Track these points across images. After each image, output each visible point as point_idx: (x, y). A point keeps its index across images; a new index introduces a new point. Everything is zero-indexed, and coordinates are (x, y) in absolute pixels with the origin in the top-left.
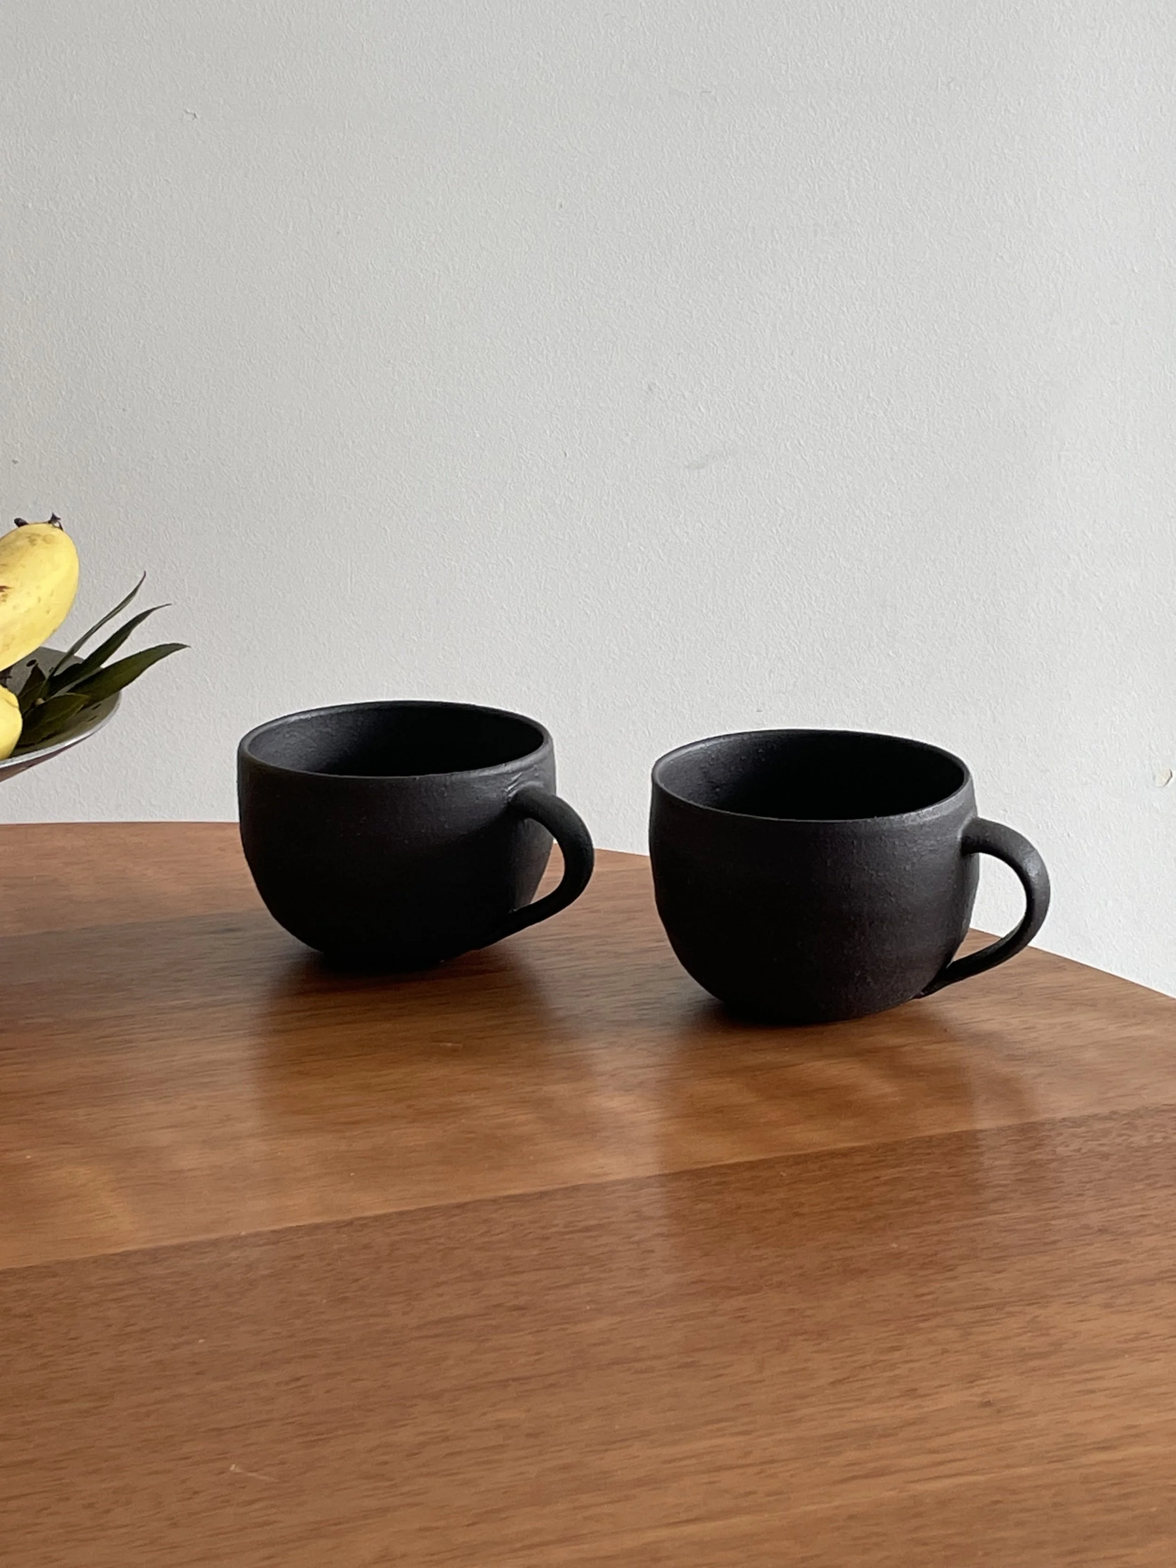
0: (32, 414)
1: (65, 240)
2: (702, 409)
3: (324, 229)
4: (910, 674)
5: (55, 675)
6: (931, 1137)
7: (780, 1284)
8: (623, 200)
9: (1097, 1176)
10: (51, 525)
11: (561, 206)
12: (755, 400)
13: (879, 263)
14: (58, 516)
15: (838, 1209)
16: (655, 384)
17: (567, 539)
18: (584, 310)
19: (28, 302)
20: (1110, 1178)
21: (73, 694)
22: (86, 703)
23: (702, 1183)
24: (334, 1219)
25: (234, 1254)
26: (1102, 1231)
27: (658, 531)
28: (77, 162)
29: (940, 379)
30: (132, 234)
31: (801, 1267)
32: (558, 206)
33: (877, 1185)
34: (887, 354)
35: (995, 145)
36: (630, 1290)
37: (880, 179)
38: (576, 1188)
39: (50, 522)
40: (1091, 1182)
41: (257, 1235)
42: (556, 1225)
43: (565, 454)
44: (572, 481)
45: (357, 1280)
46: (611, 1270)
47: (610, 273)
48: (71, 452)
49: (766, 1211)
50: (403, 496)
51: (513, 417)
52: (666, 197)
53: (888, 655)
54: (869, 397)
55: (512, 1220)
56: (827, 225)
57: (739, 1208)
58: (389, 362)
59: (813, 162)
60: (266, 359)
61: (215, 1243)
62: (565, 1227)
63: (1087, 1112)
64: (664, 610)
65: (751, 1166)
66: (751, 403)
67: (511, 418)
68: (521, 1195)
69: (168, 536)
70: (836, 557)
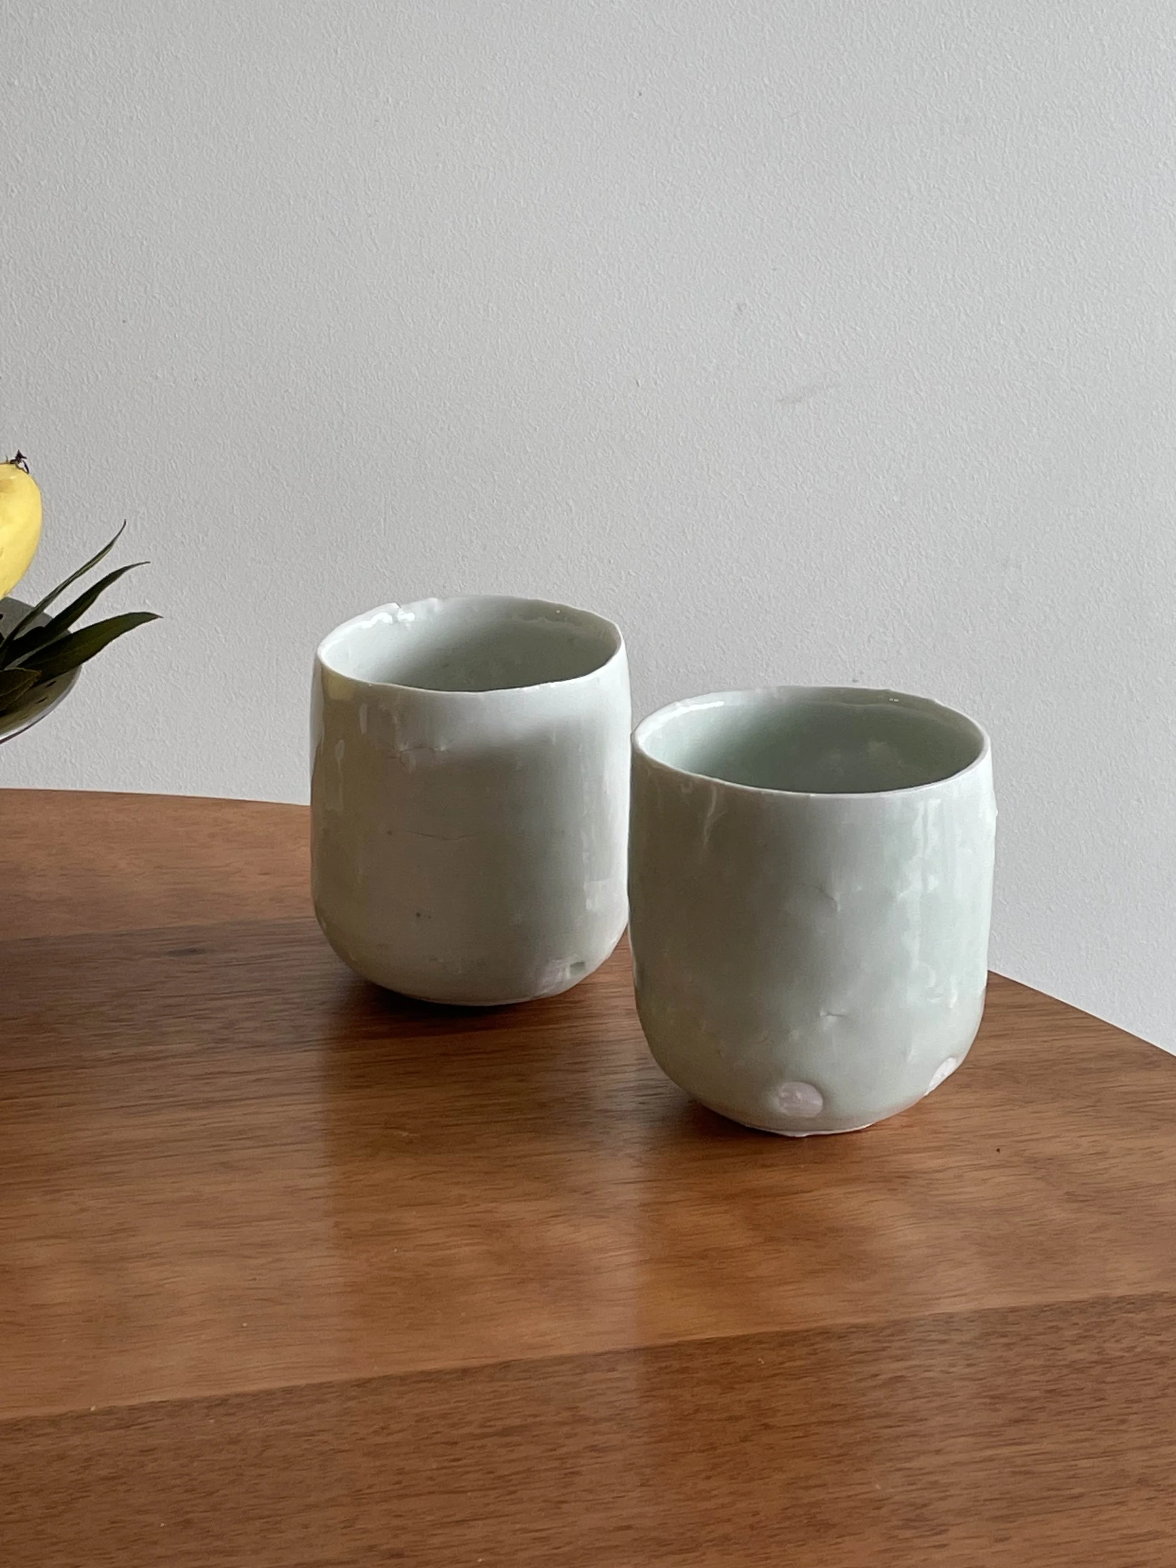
0: (18, 324)
1: (56, 124)
2: (800, 334)
3: (360, 117)
4: (1034, 643)
5: (15, 638)
6: (951, 1316)
7: (726, 1538)
8: (714, 88)
9: (1150, 1392)
10: (14, 466)
11: (640, 94)
12: (863, 326)
13: (1017, 168)
14: (23, 454)
15: (819, 1423)
16: (745, 304)
17: (636, 480)
18: (664, 216)
19: (13, 195)
20: (1165, 1396)
21: (23, 669)
22: (36, 681)
23: (661, 1368)
24: (207, 1393)
25: (76, 1440)
26: (1142, 1482)
27: (743, 474)
28: (71, 33)
29: (1085, 306)
30: (135, 118)
31: (756, 1514)
32: (637, 94)
33: (875, 1387)
34: (1022, 274)
35: (1163, 31)
36: (538, 1534)
37: (1022, 68)
38: (506, 1366)
39: (12, 462)
40: (1139, 1401)
41: (110, 1411)
42: (470, 1423)
43: (637, 383)
44: (645, 414)
45: (211, 1494)
46: (521, 1501)
47: (697, 173)
48: (63, 368)
49: (730, 1419)
50: (446, 427)
51: (578, 338)
52: (766, 86)
53: (1010, 621)
54: (999, 324)
55: (417, 1411)
56: (957, 122)
57: (696, 1411)
58: (433, 272)
59: (943, 46)
60: (290, 266)
61: (54, 1421)
62: (482, 1426)
63: (1150, 1289)
64: (748, 564)
65: (724, 1345)
66: (858, 328)
67: (575, 339)
68: (439, 1372)
69: (174, 465)
70: (952, 508)
